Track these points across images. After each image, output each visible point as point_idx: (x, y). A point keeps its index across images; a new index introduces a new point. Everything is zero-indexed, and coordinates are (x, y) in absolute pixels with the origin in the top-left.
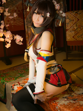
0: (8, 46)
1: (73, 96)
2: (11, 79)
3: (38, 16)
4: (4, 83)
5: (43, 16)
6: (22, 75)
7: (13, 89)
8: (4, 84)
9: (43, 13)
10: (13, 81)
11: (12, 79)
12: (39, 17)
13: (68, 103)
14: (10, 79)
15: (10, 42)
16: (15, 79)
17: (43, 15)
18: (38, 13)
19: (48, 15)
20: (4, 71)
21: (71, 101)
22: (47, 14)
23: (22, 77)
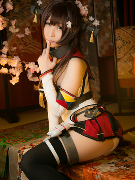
0: (15, 81)
1: (126, 161)
2: (19, 141)
3: (53, 27)
4: (5, 147)
5: (61, 28)
6: (38, 135)
8: (6, 149)
9: (61, 22)
10: (22, 144)
11: (21, 141)
12: (54, 30)
13: (116, 170)
14: (16, 141)
15: (18, 74)
16: (25, 141)
17: (61, 26)
18: (53, 23)
19: (69, 25)
20: (5, 131)
21: (123, 168)
22: (67, 23)
23: (38, 138)
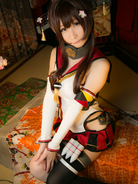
7: (11, 143)
